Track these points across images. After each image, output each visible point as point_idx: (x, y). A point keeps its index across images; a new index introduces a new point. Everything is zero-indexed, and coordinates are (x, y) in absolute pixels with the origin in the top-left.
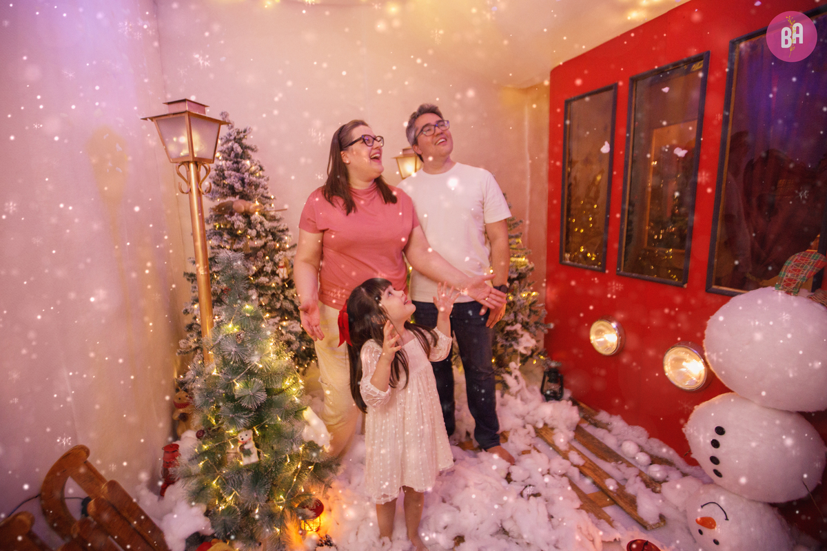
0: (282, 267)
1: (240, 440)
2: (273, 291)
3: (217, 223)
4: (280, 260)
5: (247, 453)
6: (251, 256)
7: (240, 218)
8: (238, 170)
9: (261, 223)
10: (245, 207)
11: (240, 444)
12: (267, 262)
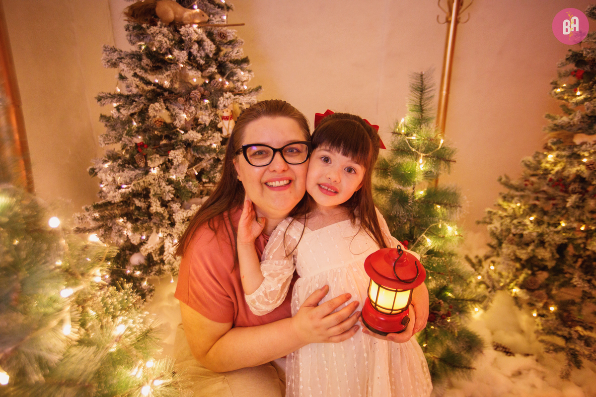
0: (227, 118)
2: (214, 155)
3: (142, 43)
4: (224, 106)
6: (181, 96)
7: (165, 30)
9: (200, 42)
12: (206, 107)
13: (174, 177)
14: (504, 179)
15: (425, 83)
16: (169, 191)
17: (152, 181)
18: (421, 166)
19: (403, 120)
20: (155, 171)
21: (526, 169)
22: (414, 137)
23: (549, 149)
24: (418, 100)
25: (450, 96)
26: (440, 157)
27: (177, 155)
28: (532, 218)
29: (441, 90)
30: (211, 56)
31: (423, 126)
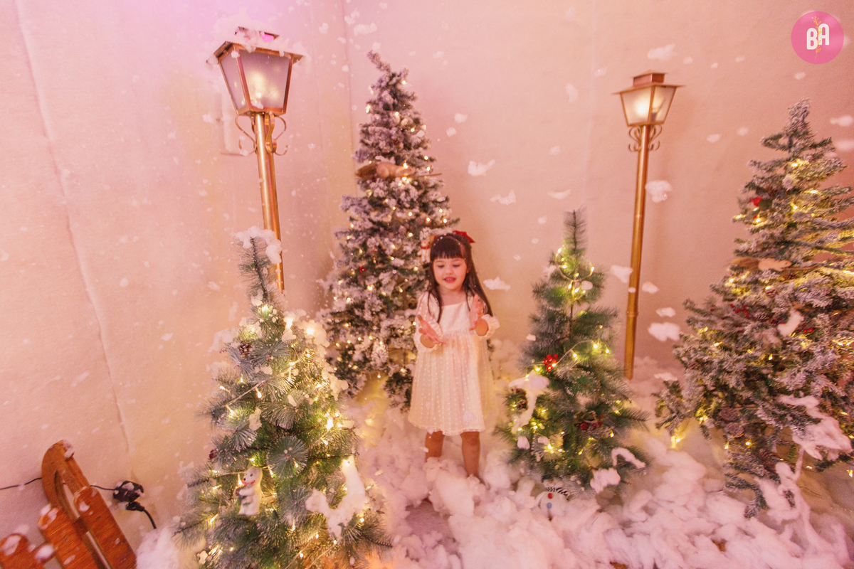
2: (416, 276)
4: (423, 238)
6: (392, 231)
7: (381, 184)
8: (387, 125)
9: (407, 191)
10: (390, 171)
12: (409, 240)
13: (384, 293)
14: (688, 303)
15: (578, 219)
16: (378, 304)
17: (367, 296)
19: (559, 251)
20: (370, 288)
22: (565, 266)
27: (385, 277)
28: (717, 344)
29: (635, 214)
30: (415, 200)
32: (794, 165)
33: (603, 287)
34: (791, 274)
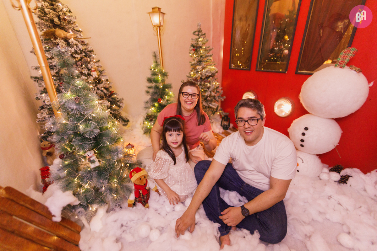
0: (94, 71)
1: (87, 156)
5: (93, 162)
11: (87, 158)
14: (183, 81)
15: (156, 54)
18: (160, 78)
19: (152, 66)
21: (187, 77)
22: (156, 70)
23: (192, 71)
24: (155, 59)
25: (163, 59)
26: (164, 75)
31: (158, 66)
32: (200, 40)
33: (168, 75)
34: (203, 68)
